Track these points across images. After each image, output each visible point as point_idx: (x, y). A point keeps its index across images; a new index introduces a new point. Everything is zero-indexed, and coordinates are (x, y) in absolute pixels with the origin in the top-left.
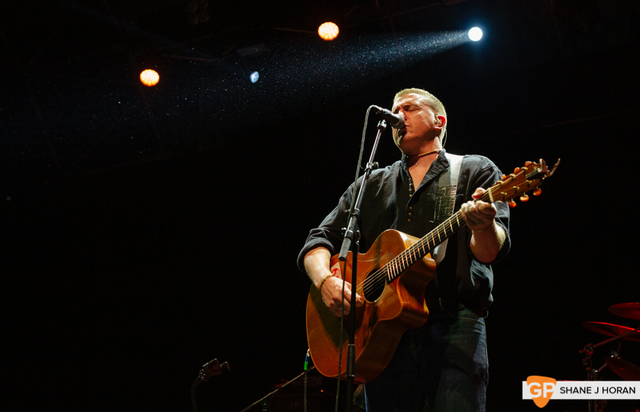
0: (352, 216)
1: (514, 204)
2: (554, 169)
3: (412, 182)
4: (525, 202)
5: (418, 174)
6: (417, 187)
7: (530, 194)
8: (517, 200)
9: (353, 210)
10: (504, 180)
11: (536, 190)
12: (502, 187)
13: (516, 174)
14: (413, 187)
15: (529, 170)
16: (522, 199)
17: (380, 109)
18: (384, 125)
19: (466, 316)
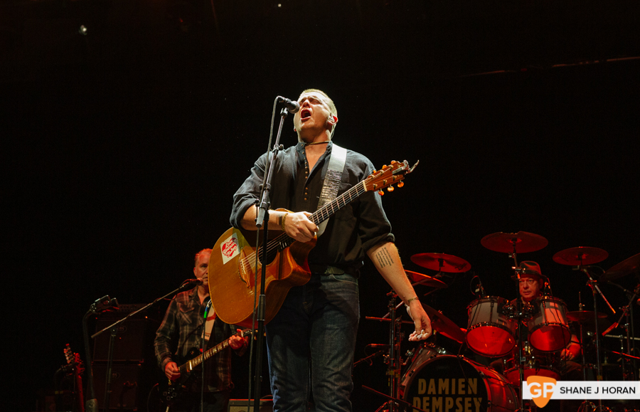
0: (264, 189)
1: (383, 193)
2: (414, 167)
3: (308, 165)
4: (391, 192)
5: (313, 158)
6: (311, 169)
7: (395, 185)
8: (385, 190)
9: (265, 185)
10: (375, 174)
11: (400, 183)
12: (374, 180)
13: (384, 170)
14: (308, 170)
15: (394, 167)
16: (389, 189)
17: (283, 98)
18: (286, 112)
19: (346, 279)
